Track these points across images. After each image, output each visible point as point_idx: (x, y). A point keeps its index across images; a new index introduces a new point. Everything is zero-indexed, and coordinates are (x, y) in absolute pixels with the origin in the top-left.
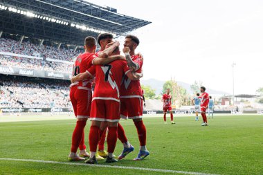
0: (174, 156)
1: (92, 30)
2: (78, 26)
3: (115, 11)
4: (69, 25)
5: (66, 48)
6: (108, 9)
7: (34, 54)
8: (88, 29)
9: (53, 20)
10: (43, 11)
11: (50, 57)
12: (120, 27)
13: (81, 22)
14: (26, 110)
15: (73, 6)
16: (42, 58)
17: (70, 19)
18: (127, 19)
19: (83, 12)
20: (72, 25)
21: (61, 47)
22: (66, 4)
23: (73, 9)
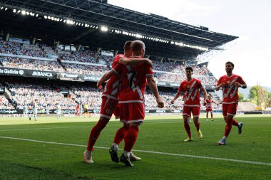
1: (188, 46)
2: (176, 43)
3: (207, 29)
4: (170, 43)
5: (168, 61)
6: (201, 28)
8: (185, 45)
9: (157, 40)
10: (149, 32)
11: (155, 69)
12: (212, 42)
13: (179, 40)
15: (172, 28)
17: (170, 38)
19: (181, 32)
20: (172, 43)
21: (164, 61)
22: (167, 26)
23: (173, 30)
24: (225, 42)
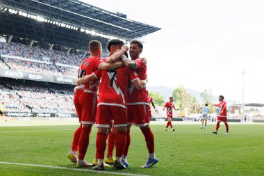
0: (183, 164)
1: (102, 35)
2: (88, 32)
3: (125, 16)
4: (79, 30)
5: (76, 53)
6: (118, 14)
7: (44, 58)
8: (98, 34)
9: (63, 25)
10: (53, 15)
11: (60, 62)
12: (130, 33)
13: (90, 27)
14: (34, 115)
15: (83, 11)
16: (52, 63)
17: (80, 24)
18: (137, 25)
19: (93, 17)
20: (82, 30)
21: (71, 52)
22: (76, 9)
23: (83, 14)
24: (146, 33)
